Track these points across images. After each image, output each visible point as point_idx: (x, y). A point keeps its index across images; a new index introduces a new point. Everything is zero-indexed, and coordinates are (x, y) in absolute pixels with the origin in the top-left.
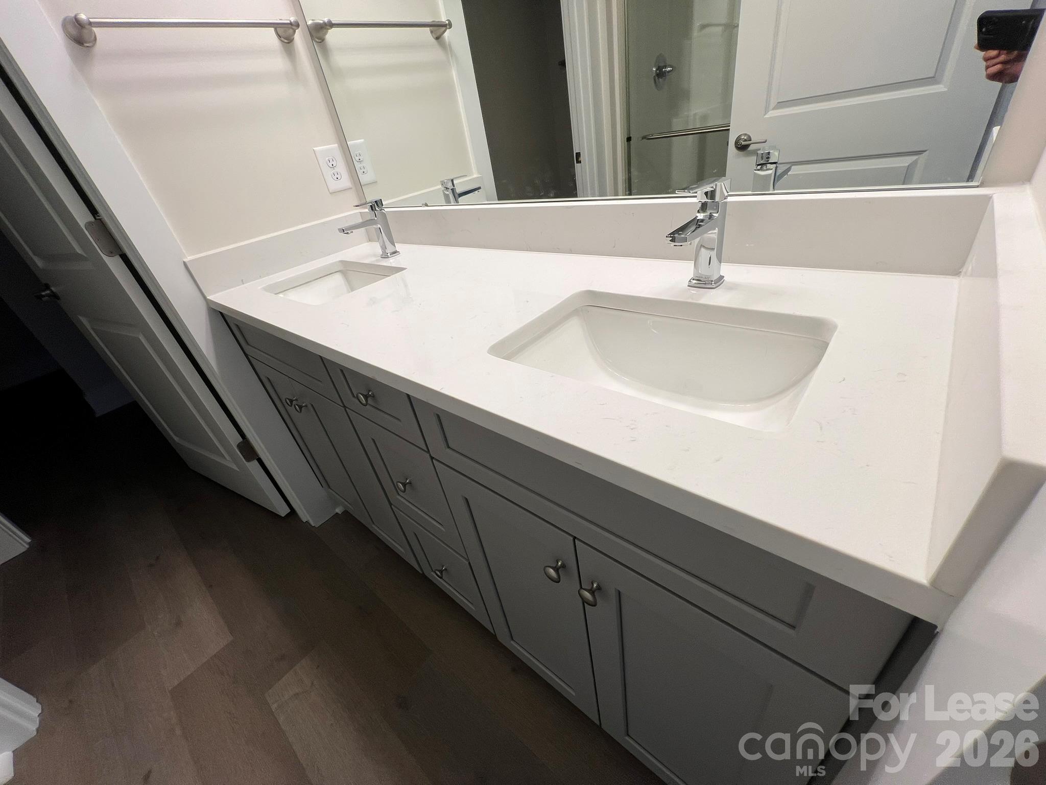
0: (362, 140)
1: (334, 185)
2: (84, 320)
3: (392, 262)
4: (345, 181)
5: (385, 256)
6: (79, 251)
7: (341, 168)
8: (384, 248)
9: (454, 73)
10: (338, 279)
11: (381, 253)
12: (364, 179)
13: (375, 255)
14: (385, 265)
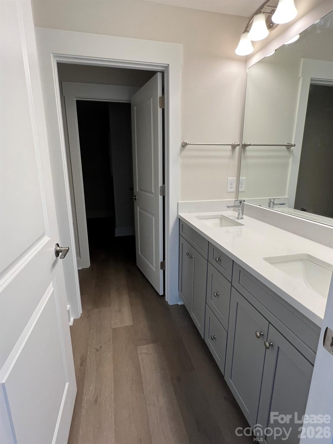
0: (245, 178)
1: (230, 190)
2: (138, 208)
3: (240, 221)
4: (234, 189)
5: (238, 218)
6: (153, 191)
7: (234, 185)
8: (239, 215)
9: (291, 160)
10: (218, 221)
11: (237, 217)
12: (240, 190)
13: (234, 217)
14: (237, 221)
